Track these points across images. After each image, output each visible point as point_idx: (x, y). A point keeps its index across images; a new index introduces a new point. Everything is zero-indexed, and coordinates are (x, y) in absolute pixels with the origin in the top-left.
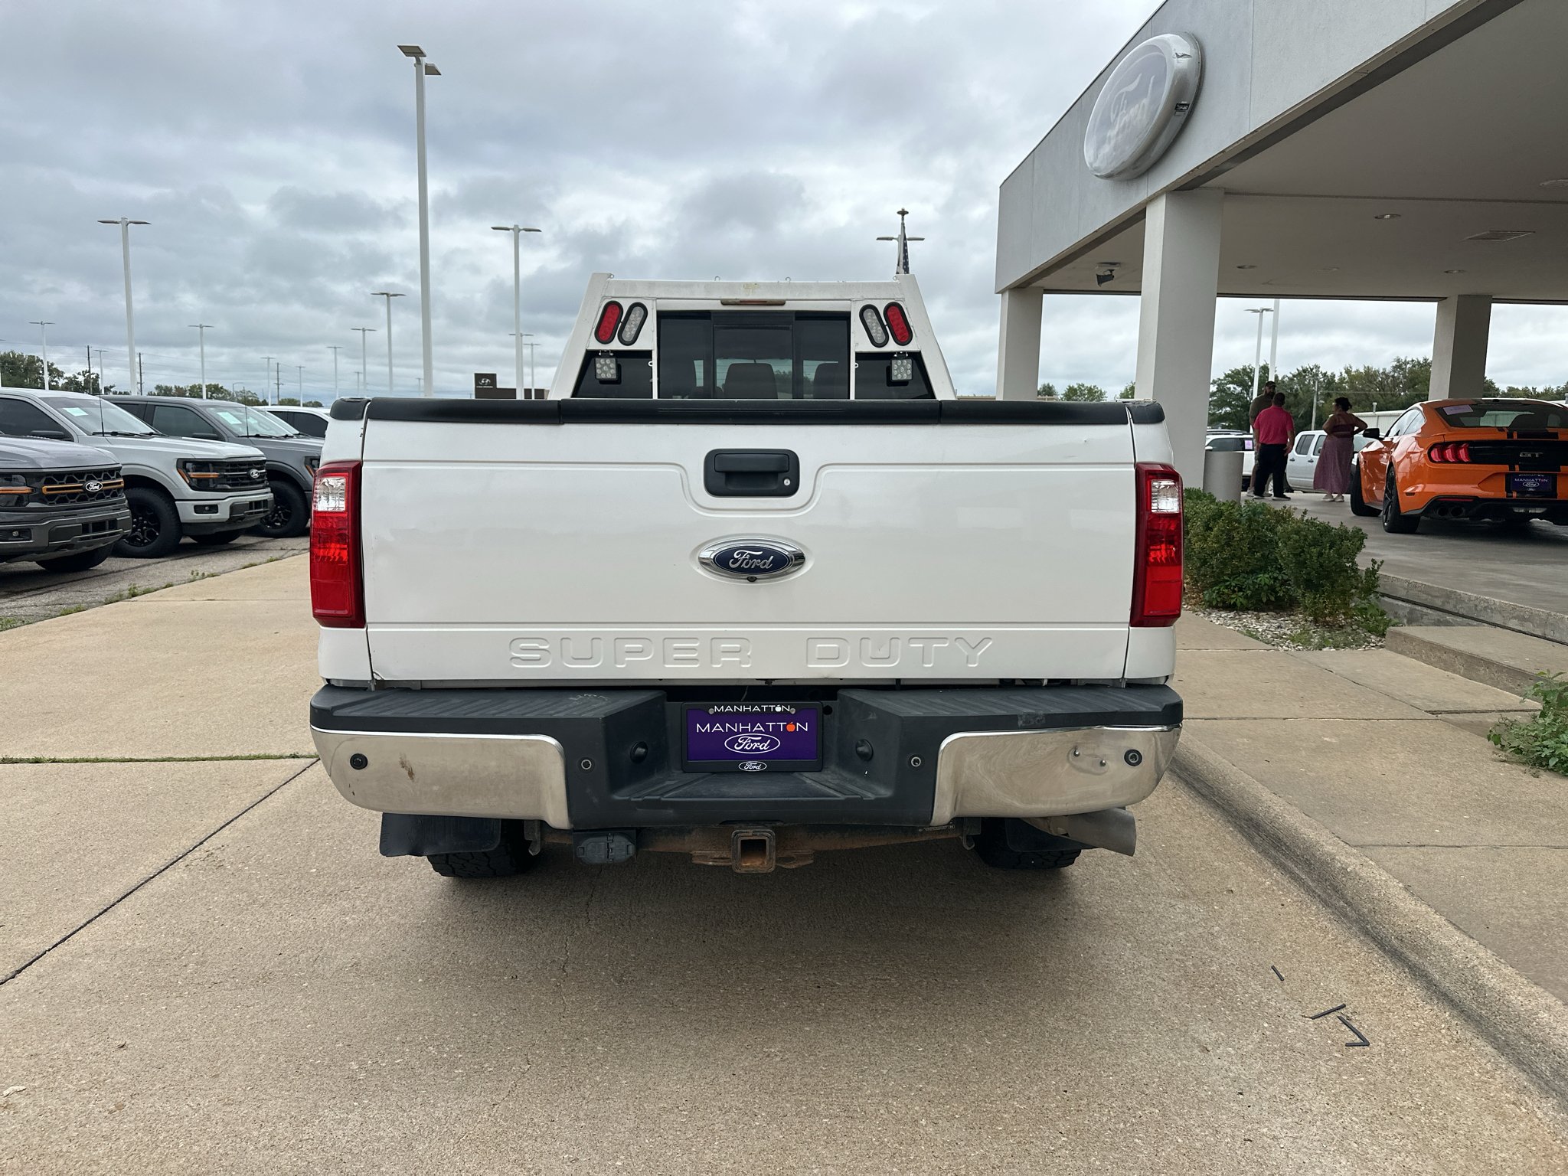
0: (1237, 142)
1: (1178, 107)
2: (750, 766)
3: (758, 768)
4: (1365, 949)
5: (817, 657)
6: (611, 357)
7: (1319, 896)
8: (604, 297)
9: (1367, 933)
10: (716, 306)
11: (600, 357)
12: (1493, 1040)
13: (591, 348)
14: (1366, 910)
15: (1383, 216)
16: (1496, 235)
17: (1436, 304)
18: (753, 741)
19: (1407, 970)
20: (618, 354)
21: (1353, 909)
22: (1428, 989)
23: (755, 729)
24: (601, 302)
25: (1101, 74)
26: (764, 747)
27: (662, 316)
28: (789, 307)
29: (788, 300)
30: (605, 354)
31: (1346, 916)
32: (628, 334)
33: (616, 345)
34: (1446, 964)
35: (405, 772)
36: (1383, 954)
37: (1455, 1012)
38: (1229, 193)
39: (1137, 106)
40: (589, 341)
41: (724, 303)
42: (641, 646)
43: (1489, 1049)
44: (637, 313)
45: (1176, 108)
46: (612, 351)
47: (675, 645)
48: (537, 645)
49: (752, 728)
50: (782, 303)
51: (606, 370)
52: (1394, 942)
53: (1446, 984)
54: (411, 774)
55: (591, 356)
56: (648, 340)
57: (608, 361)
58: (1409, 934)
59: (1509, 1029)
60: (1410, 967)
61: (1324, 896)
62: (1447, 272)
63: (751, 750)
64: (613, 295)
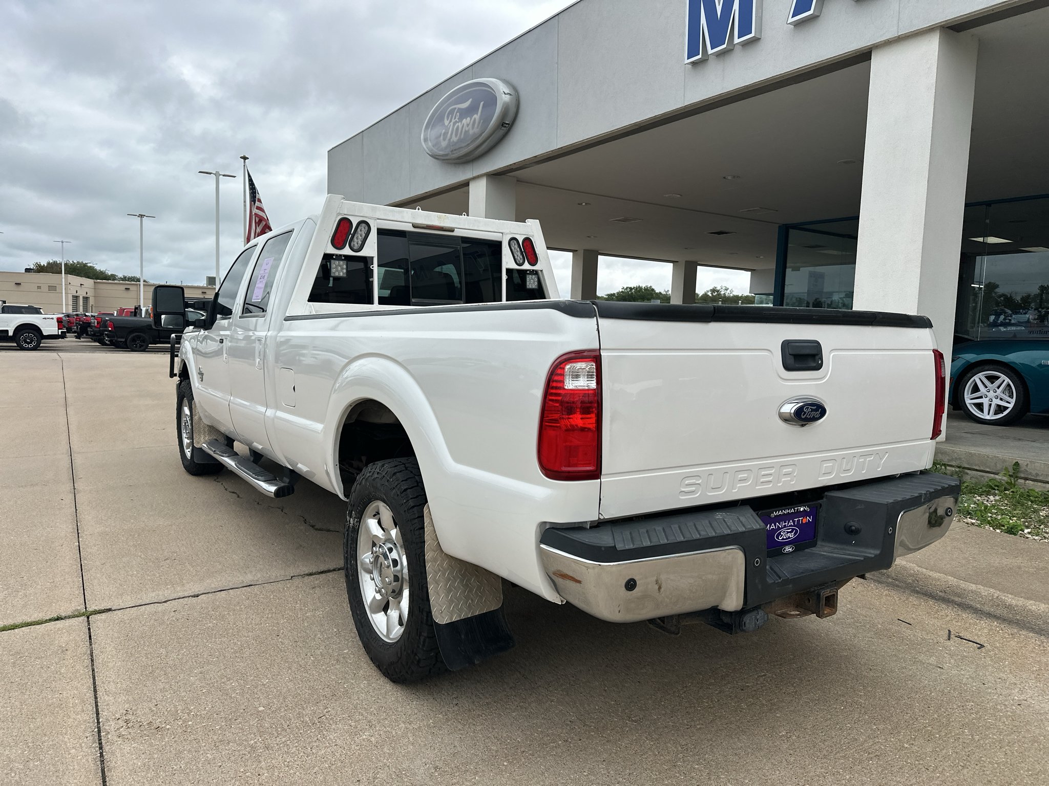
0: (547, 152)
1: (503, 124)
2: (788, 549)
3: (790, 550)
4: (922, 600)
5: (823, 473)
6: (342, 260)
7: (871, 579)
8: (339, 214)
9: (918, 592)
10: (409, 228)
11: (334, 259)
12: (1032, 630)
13: (328, 252)
14: (910, 581)
15: (582, 204)
16: (625, 220)
17: (571, 253)
18: (788, 532)
19: (956, 606)
20: (348, 258)
21: (900, 582)
22: (977, 613)
23: (789, 524)
24: (336, 217)
25: (427, 92)
26: (791, 535)
27: (381, 232)
28: (457, 233)
29: (456, 228)
30: (339, 257)
31: (898, 586)
32: (357, 242)
33: (347, 251)
34: (981, 599)
35: (657, 587)
36: (935, 601)
37: (999, 621)
38: (519, 181)
39: (469, 119)
40: (326, 246)
41: (414, 226)
42: (746, 475)
43: (1031, 634)
44: (363, 228)
45: (502, 125)
46: (345, 256)
47: (763, 473)
48: (694, 481)
49: (788, 524)
50: (452, 230)
51: (339, 270)
52: (940, 594)
53: (986, 608)
54: (660, 588)
55: (327, 257)
56: (370, 249)
57: (341, 263)
58: (948, 589)
59: (1038, 623)
60: (958, 605)
61: (875, 578)
62: (588, 237)
63: (786, 539)
64: (346, 213)
